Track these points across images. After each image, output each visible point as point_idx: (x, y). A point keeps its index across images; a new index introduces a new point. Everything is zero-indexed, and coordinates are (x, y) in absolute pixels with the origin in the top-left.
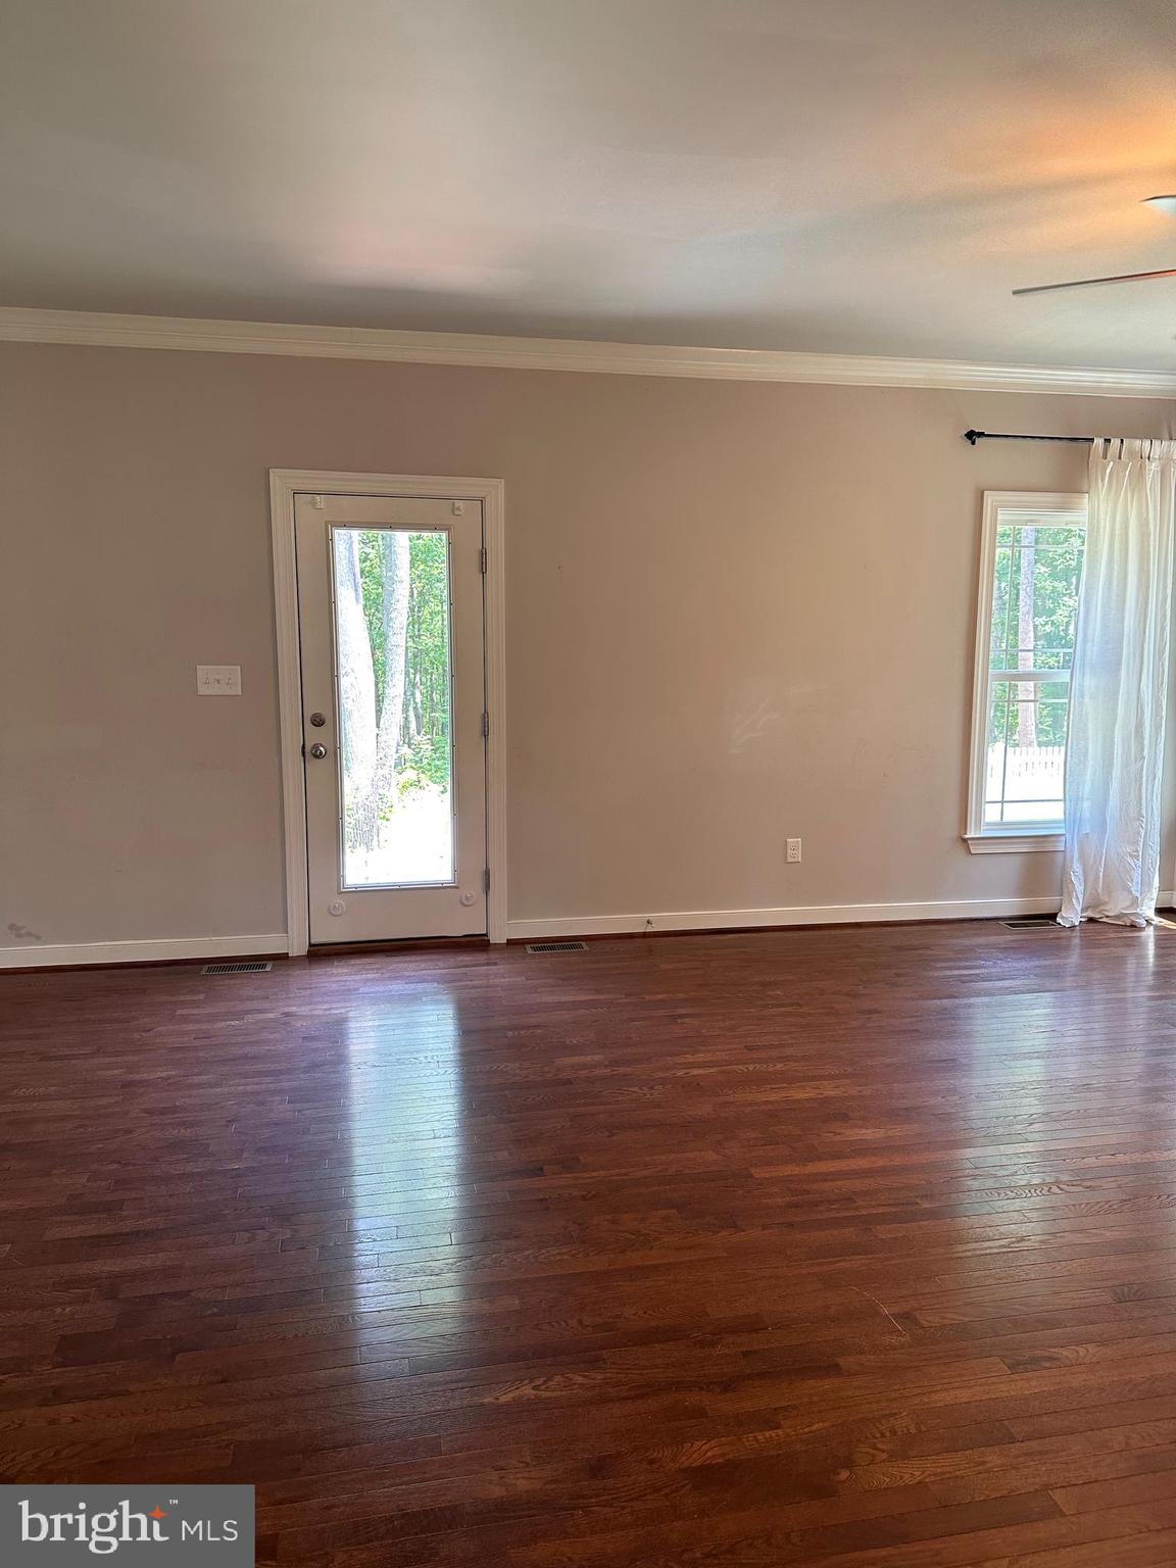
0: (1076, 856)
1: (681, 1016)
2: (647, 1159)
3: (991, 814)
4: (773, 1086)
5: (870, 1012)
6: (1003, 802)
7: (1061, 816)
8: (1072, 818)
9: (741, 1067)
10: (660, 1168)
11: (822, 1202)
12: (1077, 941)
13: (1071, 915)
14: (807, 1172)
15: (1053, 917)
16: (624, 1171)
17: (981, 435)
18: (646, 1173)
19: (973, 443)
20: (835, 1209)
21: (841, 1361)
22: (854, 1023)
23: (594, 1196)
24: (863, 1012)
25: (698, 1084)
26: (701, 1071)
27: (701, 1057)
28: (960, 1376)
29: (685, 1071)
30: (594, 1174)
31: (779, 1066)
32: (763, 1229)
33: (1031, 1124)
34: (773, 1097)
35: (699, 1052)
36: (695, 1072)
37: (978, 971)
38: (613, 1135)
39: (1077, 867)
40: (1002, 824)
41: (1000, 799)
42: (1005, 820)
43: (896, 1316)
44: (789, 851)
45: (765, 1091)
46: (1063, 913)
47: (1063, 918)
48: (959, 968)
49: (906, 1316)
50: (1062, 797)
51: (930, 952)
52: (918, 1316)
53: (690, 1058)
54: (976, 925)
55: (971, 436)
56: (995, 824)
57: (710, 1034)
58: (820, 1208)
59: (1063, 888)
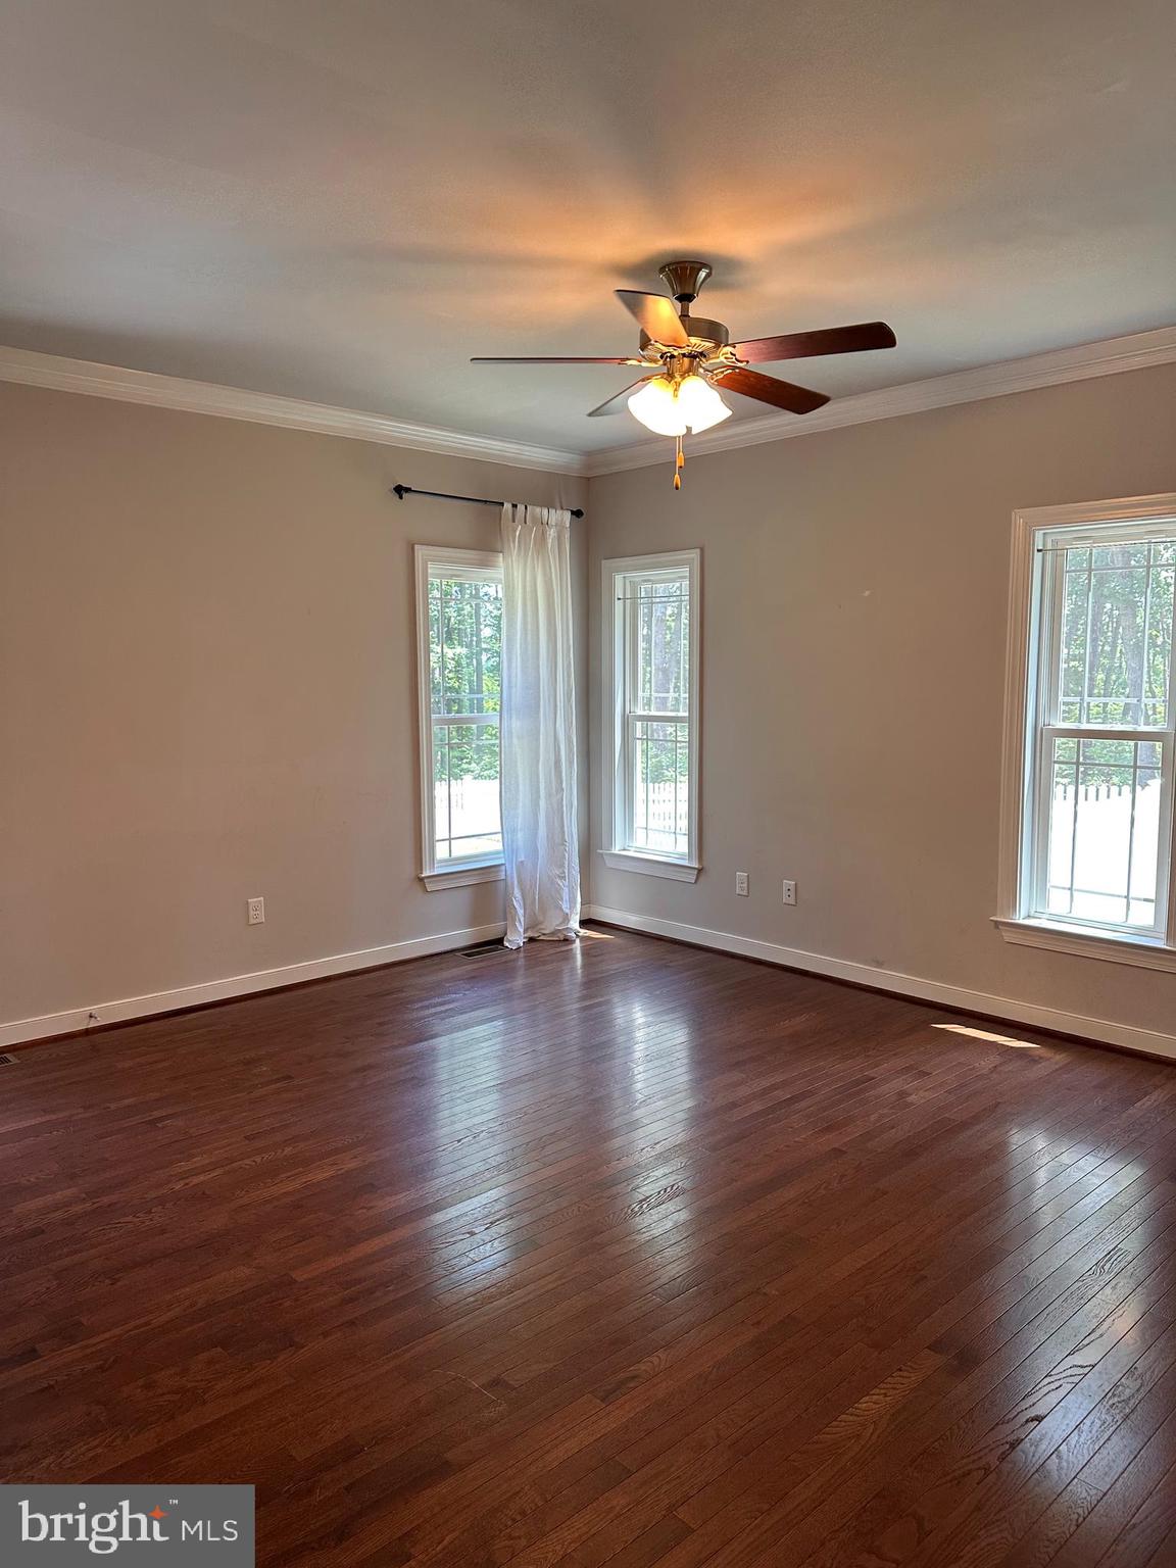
0: (516, 883)
1: (161, 1119)
2: (168, 1297)
3: (441, 851)
4: (289, 1174)
5: (363, 1069)
6: (450, 839)
7: (499, 847)
8: (510, 847)
9: (247, 1161)
10: (187, 1303)
11: (376, 1287)
12: (521, 962)
13: (516, 939)
14: (351, 1259)
15: (500, 941)
16: (142, 1320)
17: (408, 490)
18: (171, 1314)
19: (401, 498)
20: (393, 1291)
21: (449, 1456)
22: (354, 1085)
23: (115, 1361)
24: (357, 1071)
25: (204, 1193)
26: (202, 1178)
27: (199, 1161)
28: (563, 1426)
29: (182, 1183)
30: (107, 1335)
31: (288, 1150)
32: (325, 1337)
33: (543, 1148)
34: (290, 1187)
35: (194, 1156)
36: (196, 1180)
37: (451, 1006)
38: (118, 1280)
39: (517, 893)
40: (451, 860)
41: (448, 837)
42: (453, 855)
43: (483, 1386)
44: (252, 913)
45: (281, 1181)
46: (509, 936)
47: (509, 941)
48: (435, 1006)
49: (495, 1383)
50: (500, 830)
51: (404, 994)
52: (506, 1379)
53: (184, 1166)
54: (437, 960)
55: (400, 490)
56: (446, 861)
57: (201, 1132)
58: (378, 1294)
59: (507, 913)
